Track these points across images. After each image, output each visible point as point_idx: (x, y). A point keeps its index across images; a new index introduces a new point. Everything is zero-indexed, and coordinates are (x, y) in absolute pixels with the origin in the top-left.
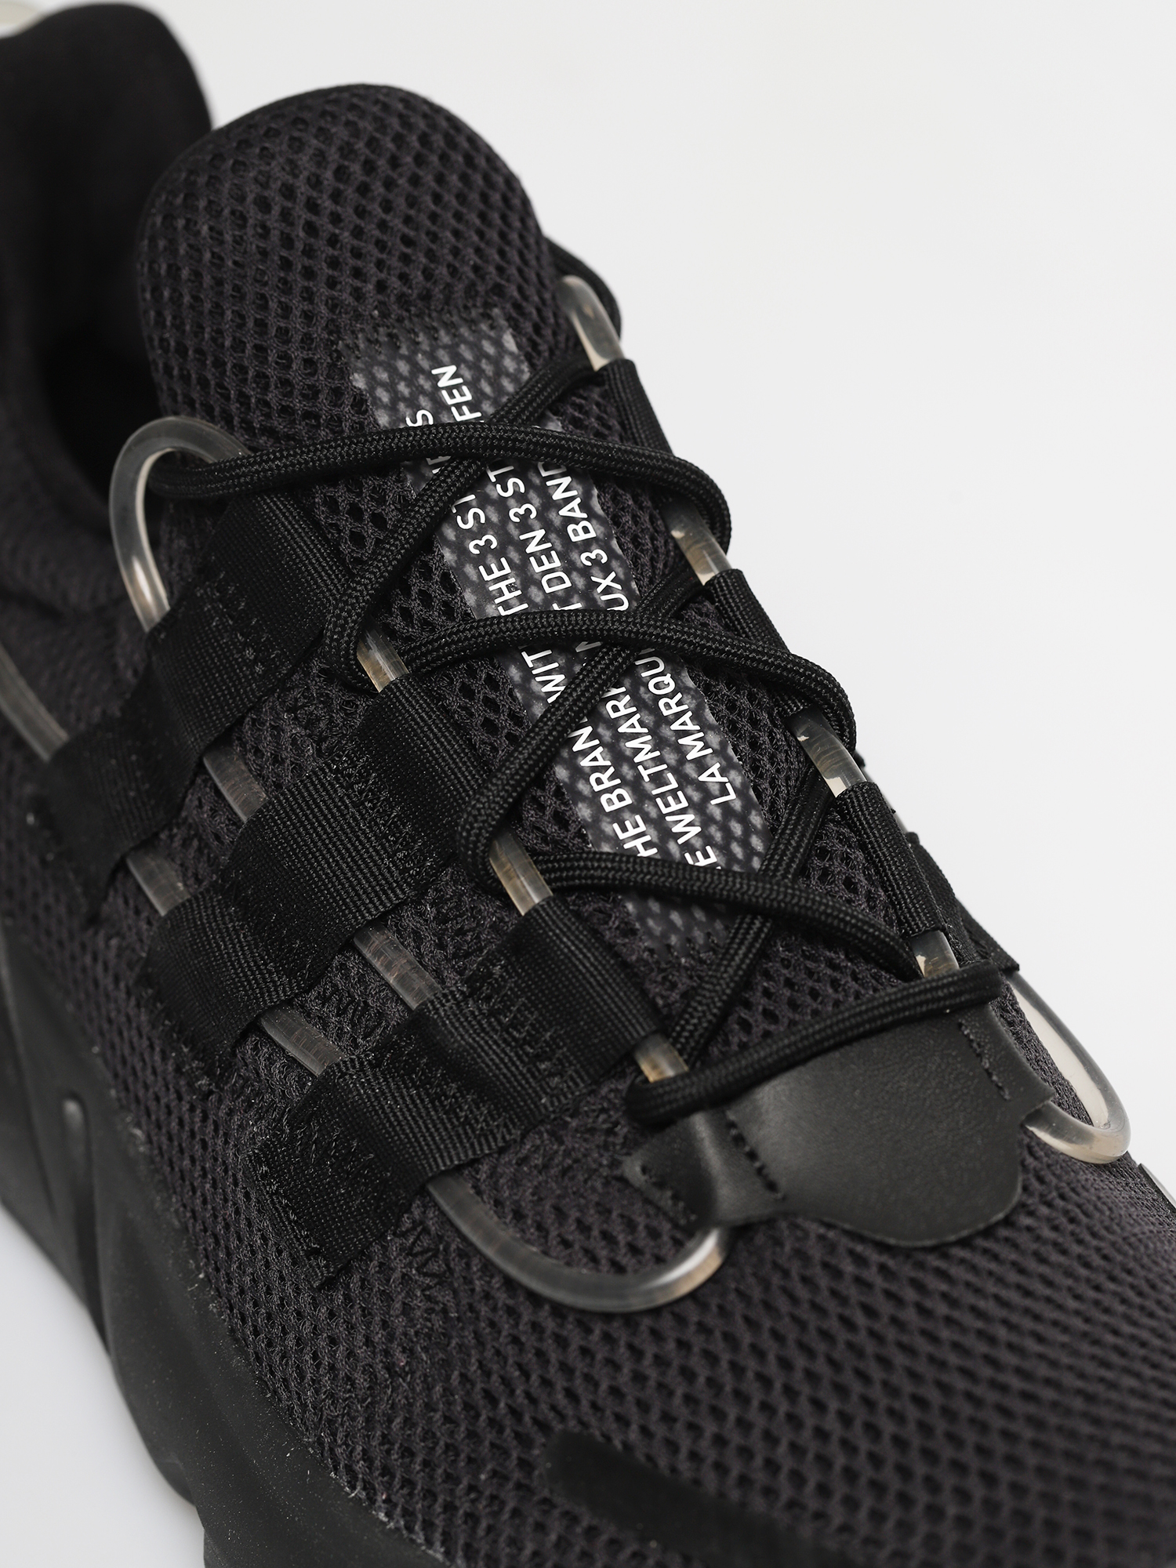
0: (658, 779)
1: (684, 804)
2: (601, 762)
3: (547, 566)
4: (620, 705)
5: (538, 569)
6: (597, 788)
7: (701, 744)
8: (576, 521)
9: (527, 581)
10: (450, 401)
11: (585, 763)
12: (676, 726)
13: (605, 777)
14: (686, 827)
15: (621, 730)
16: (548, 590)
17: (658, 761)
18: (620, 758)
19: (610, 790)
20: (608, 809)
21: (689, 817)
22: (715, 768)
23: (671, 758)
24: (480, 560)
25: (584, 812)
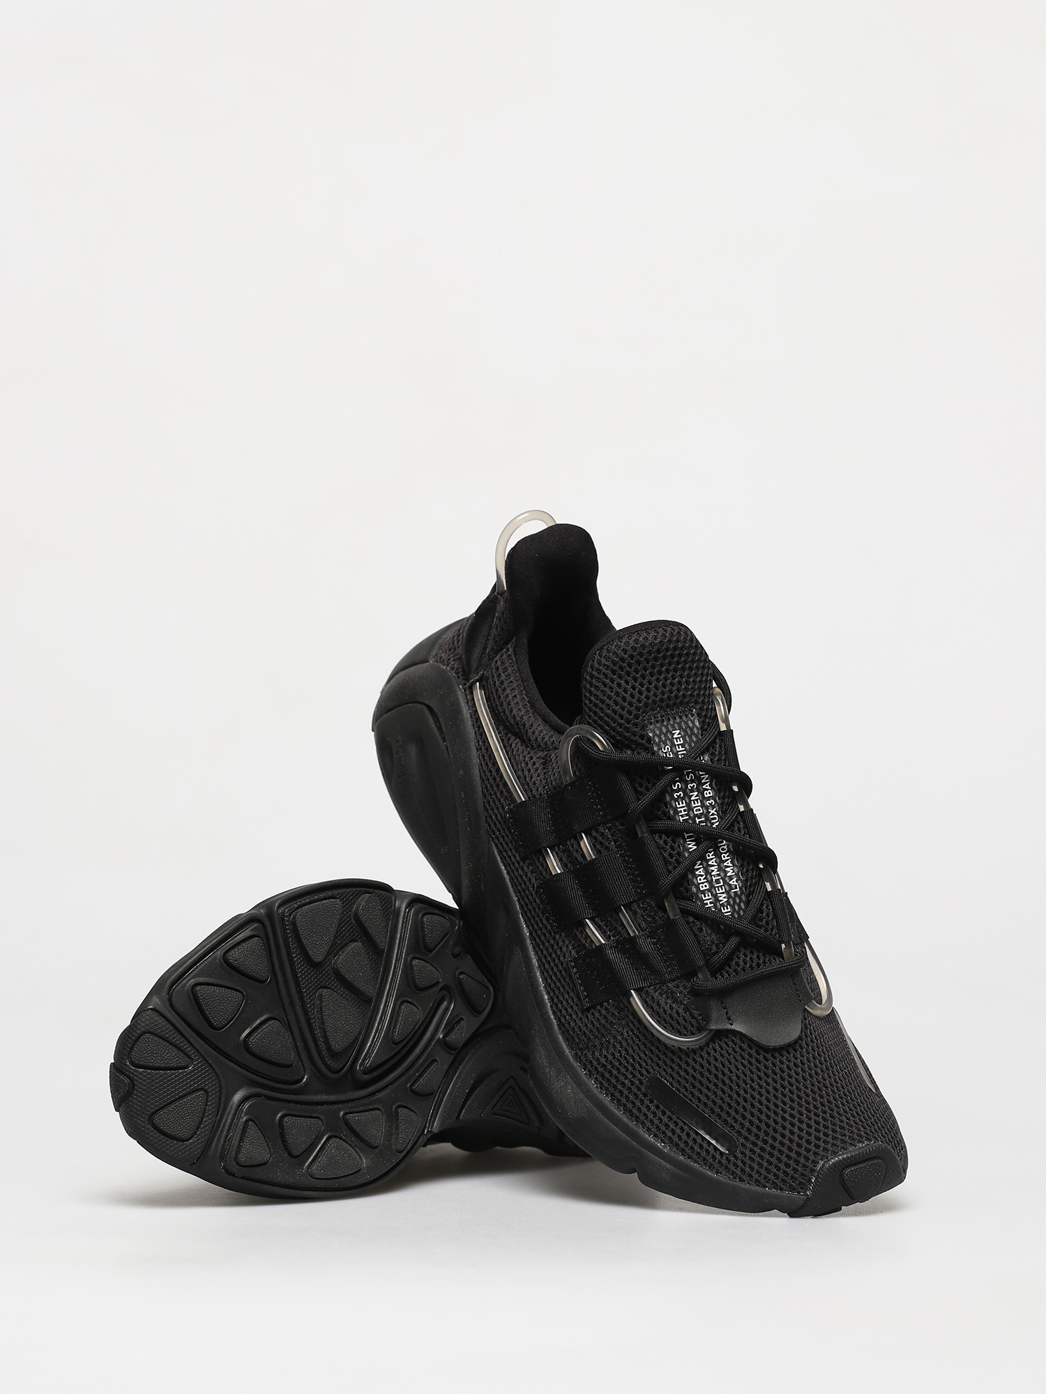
0: (717, 881)
1: (724, 890)
2: (702, 873)
3: (696, 805)
4: (710, 855)
5: (693, 805)
6: (699, 882)
7: (732, 871)
8: (707, 790)
9: (690, 809)
10: (676, 743)
11: (697, 873)
12: (725, 864)
13: (702, 878)
14: (723, 898)
15: (710, 863)
16: (695, 813)
17: (719, 875)
18: (708, 873)
19: (703, 883)
20: (701, 889)
21: (724, 895)
22: (734, 880)
23: (722, 874)
24: (676, 800)
25: (694, 890)
